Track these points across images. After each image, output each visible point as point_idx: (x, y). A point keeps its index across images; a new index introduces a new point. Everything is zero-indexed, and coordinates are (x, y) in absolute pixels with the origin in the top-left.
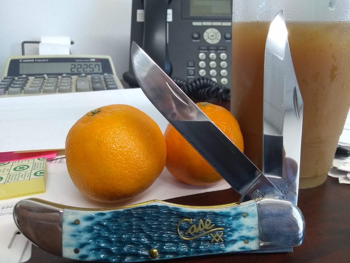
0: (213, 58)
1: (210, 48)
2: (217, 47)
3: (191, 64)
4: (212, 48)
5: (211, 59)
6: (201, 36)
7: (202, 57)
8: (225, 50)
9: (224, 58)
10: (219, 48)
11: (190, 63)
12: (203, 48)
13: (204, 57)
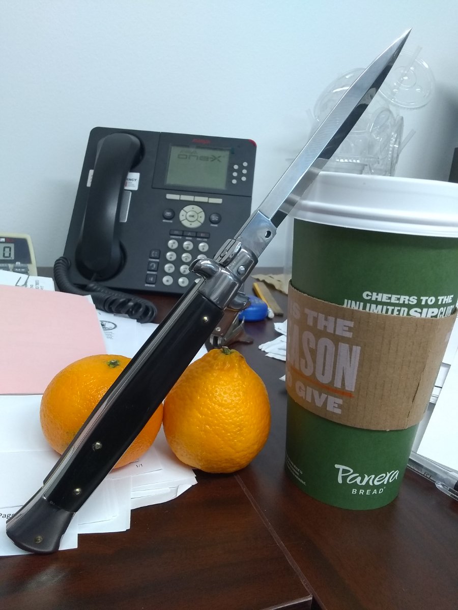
0: (188, 248)
1: (185, 234)
2: (197, 233)
3: (154, 254)
4: (189, 234)
5: (186, 249)
6: (175, 216)
7: (172, 246)
8: (208, 238)
9: (203, 249)
10: (198, 235)
11: (153, 252)
12: (176, 232)
13: (176, 246)
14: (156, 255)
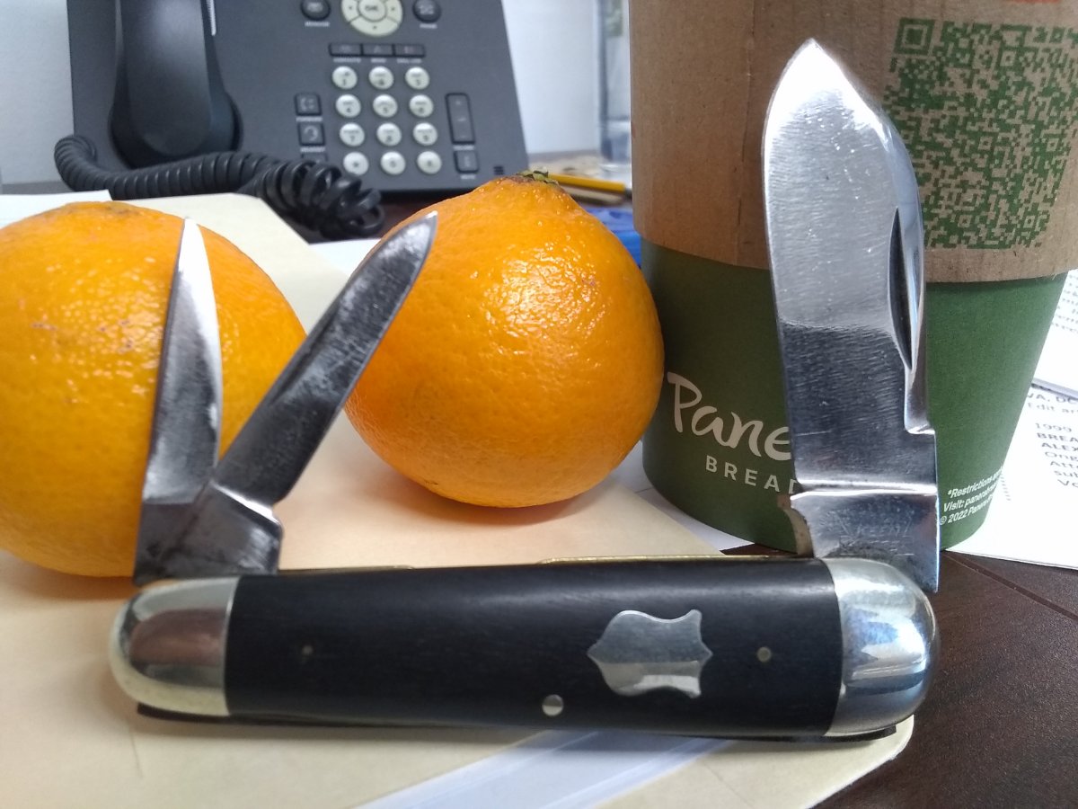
0: (382, 83)
1: (367, 50)
2: (393, 46)
3: (306, 103)
4: (377, 50)
5: (377, 85)
7: (344, 82)
8: (420, 55)
9: (418, 82)
10: (398, 52)
11: (303, 100)
12: (346, 49)
13: (352, 81)
14: (312, 107)
